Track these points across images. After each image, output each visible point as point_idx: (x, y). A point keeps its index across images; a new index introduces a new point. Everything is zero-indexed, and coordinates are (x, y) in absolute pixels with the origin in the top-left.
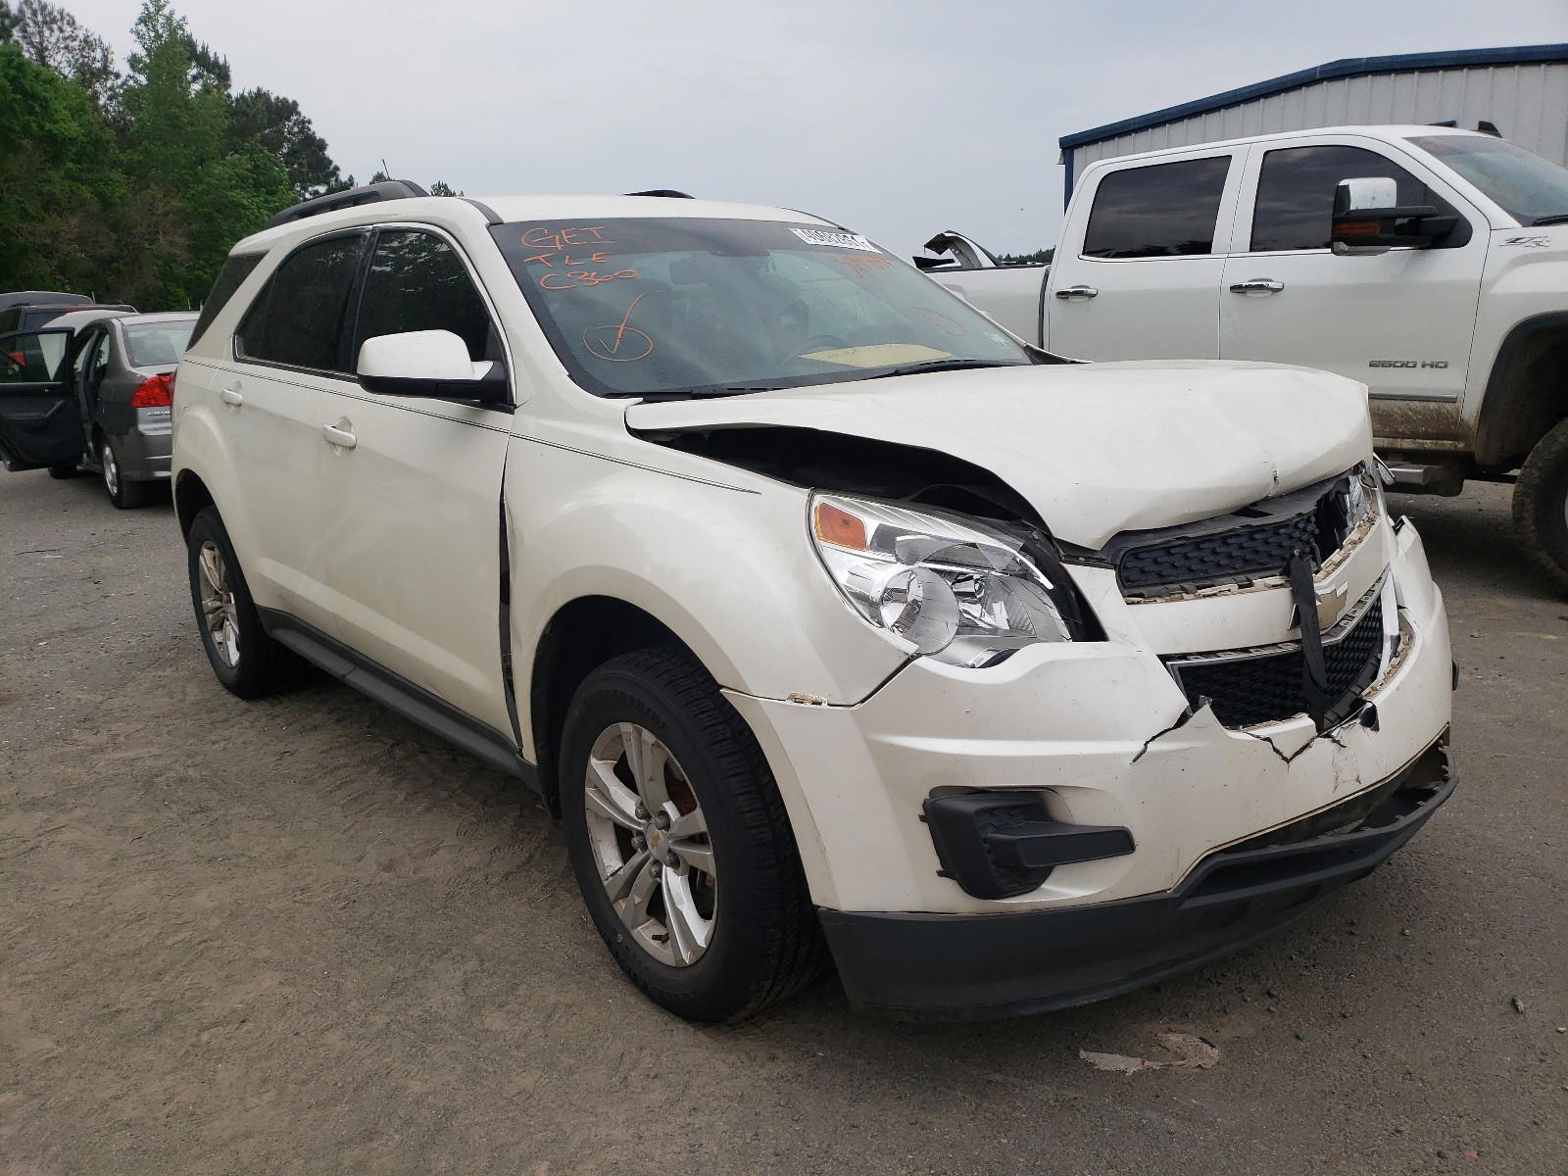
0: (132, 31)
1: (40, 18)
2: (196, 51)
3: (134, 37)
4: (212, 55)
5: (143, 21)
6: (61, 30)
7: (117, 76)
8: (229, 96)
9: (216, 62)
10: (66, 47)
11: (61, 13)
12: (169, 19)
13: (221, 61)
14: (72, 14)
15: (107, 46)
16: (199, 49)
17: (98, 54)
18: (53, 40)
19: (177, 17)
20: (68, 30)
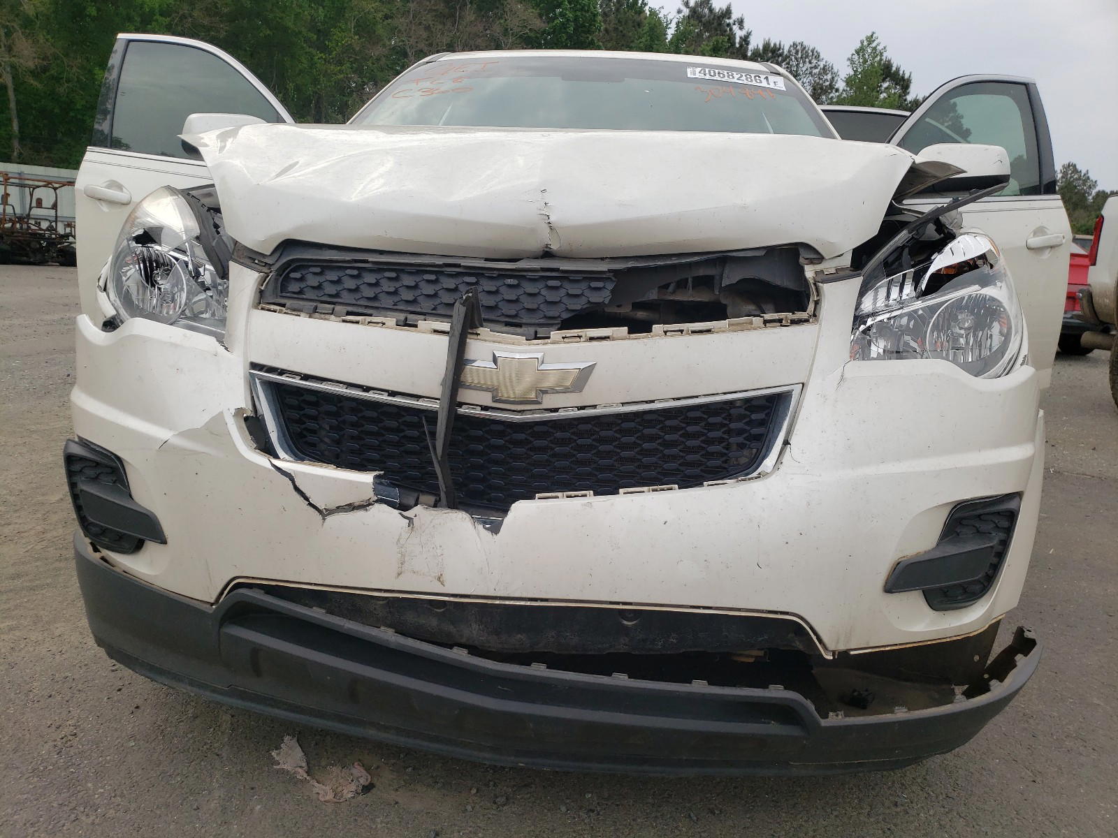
0: (848, 59)
1: (800, 55)
2: (891, 69)
3: (848, 63)
4: (901, 72)
5: (858, 52)
6: (810, 63)
7: (837, 90)
8: (905, 100)
9: (903, 77)
10: (811, 73)
11: (812, 51)
12: (875, 49)
13: (906, 76)
14: (819, 51)
15: (836, 71)
16: (894, 69)
17: (829, 77)
18: (804, 69)
19: (879, 48)
20: (814, 61)
